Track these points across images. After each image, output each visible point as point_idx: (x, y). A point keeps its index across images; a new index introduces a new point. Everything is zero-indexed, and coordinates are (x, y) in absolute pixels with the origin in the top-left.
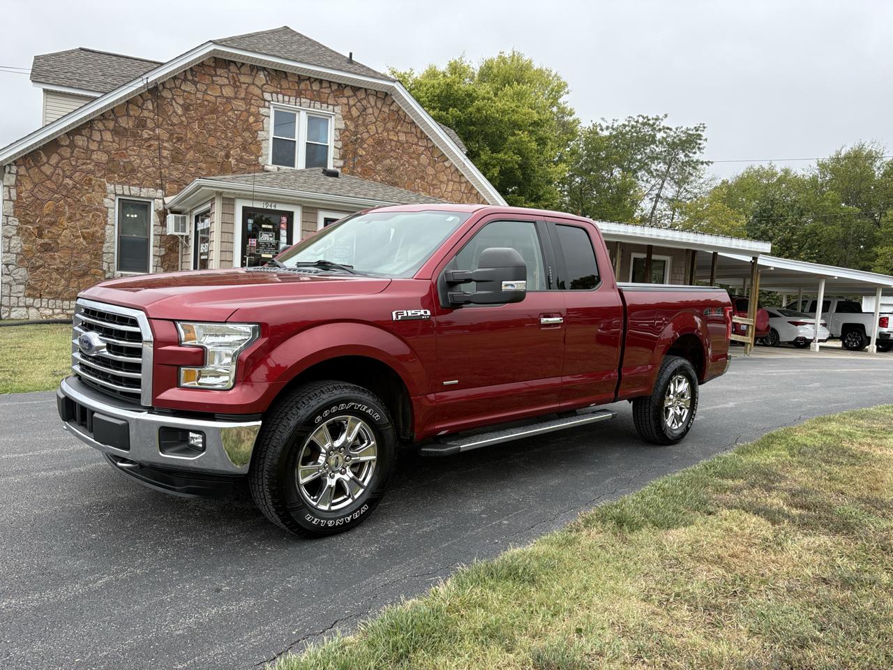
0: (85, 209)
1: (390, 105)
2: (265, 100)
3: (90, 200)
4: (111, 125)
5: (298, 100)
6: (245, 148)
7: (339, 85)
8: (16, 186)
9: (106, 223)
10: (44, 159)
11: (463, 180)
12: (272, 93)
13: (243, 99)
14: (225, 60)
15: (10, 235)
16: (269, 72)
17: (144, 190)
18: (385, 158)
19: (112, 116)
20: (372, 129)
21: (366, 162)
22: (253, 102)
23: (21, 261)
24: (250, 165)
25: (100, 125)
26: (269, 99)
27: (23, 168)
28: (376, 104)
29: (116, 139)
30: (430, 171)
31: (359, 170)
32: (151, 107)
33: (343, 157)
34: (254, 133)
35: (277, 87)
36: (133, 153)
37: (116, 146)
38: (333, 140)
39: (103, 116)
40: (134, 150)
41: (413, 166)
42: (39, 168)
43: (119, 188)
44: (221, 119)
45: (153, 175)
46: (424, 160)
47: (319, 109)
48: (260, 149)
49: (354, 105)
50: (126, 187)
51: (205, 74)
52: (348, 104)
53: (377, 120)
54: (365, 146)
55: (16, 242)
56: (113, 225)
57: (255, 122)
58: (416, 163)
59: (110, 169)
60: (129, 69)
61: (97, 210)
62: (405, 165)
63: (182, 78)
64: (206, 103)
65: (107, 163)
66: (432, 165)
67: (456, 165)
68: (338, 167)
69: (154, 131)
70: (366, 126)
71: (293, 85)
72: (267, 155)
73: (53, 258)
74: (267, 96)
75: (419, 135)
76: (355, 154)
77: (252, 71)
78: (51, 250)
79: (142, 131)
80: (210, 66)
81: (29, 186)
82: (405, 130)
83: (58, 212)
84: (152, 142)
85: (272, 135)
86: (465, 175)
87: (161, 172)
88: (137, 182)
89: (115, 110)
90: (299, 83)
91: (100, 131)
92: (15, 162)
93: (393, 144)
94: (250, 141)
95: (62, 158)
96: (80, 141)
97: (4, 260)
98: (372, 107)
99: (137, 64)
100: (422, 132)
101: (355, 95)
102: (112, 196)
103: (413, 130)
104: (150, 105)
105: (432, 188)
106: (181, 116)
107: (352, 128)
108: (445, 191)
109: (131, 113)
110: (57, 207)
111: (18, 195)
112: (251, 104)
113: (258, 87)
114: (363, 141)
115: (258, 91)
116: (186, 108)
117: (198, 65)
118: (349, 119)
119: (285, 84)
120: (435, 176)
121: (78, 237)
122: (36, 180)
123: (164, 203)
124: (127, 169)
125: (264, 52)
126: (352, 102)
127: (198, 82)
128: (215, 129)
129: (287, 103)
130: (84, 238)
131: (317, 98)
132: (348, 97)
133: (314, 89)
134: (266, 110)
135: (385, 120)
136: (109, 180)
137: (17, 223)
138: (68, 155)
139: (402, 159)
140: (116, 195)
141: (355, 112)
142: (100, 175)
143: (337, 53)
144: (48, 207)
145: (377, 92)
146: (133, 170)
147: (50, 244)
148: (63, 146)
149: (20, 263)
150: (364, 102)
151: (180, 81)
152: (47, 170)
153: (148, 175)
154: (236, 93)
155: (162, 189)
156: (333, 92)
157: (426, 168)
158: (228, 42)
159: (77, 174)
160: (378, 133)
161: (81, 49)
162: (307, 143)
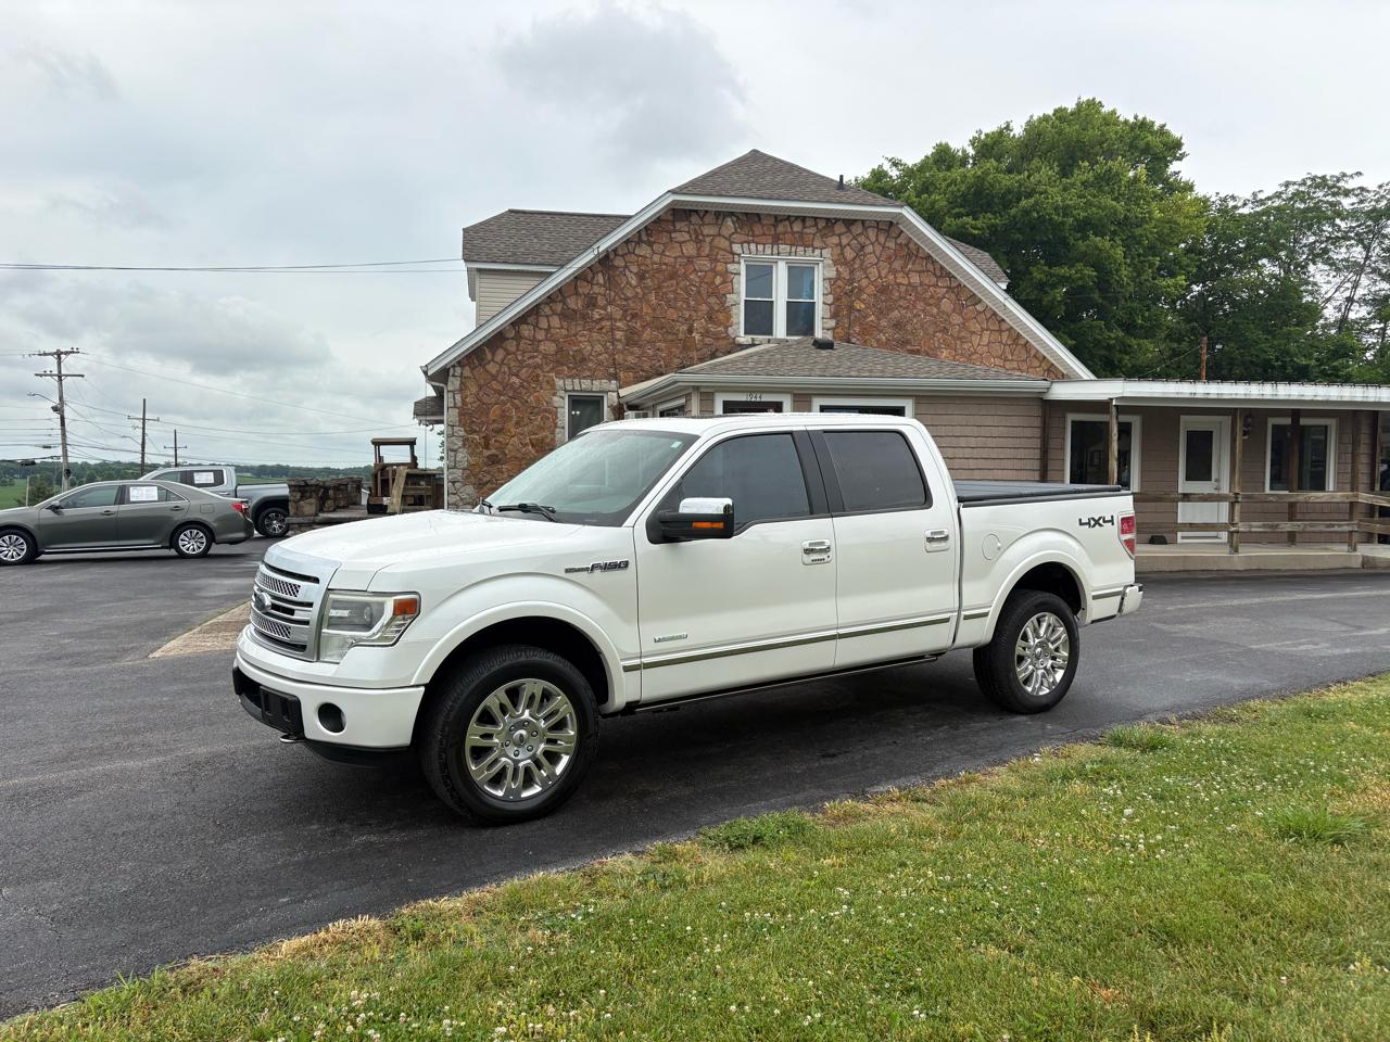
0: (535, 411)
1: (896, 238)
2: (733, 254)
3: (538, 400)
4: (559, 307)
5: (775, 247)
6: (710, 318)
7: (828, 220)
8: (461, 390)
9: (556, 427)
10: (489, 356)
11: (1004, 327)
12: (742, 244)
13: (707, 256)
14: (685, 211)
15: (456, 447)
16: (738, 218)
17: (596, 383)
18: (891, 309)
19: (560, 298)
20: (873, 272)
21: (865, 317)
22: (719, 257)
23: (468, 477)
24: (718, 339)
25: (547, 310)
26: (740, 251)
27: (467, 368)
28: (877, 240)
29: (565, 324)
30: (956, 319)
31: (857, 329)
32: (601, 281)
33: (834, 316)
34: (722, 297)
35: (748, 235)
36: (583, 339)
37: (564, 332)
38: (821, 294)
39: (550, 299)
40: (584, 336)
41: (932, 316)
42: (484, 367)
43: (568, 382)
44: (682, 284)
45: (606, 364)
46: (946, 305)
47: (802, 256)
48: (729, 317)
49: (849, 245)
50: (576, 381)
51: (661, 232)
52: (840, 244)
53: (879, 261)
54: (865, 296)
55: (463, 456)
56: (563, 428)
57: (724, 282)
58: (935, 310)
59: (558, 361)
60: (566, 229)
61: (546, 411)
62: (919, 315)
63: (636, 240)
64: (664, 267)
65: (556, 353)
66: (957, 311)
67: (993, 308)
68: (828, 329)
69: (605, 309)
70: (865, 270)
71: (768, 229)
72: (738, 323)
73: (500, 471)
74: (737, 248)
75: (938, 273)
76: (851, 308)
77: (717, 219)
78: (498, 463)
79: (592, 310)
80: (668, 221)
81: (474, 389)
82: (917, 267)
83: (505, 417)
84: (604, 323)
85: (743, 297)
86: (1007, 320)
87: (614, 359)
88: (588, 373)
89: (563, 289)
90: (775, 226)
91: (547, 316)
92: (459, 362)
93: (903, 289)
94: (716, 308)
95: (508, 353)
96: (526, 331)
97: (450, 477)
98: (872, 244)
99: (574, 222)
100: (942, 268)
101: (849, 231)
102: (562, 393)
103: (930, 267)
104: (600, 278)
105: (958, 342)
106: (635, 287)
107: (846, 275)
108: (979, 345)
109: (580, 290)
110: (504, 411)
111: (463, 401)
112: (717, 260)
113: (724, 237)
114: (861, 290)
115: (724, 243)
116: (641, 277)
117: (654, 222)
118: (842, 264)
119: (758, 229)
120: (963, 326)
121: (525, 445)
122: (482, 382)
123: (619, 397)
124: (578, 359)
125: (733, 194)
126: (845, 241)
127: (654, 242)
128: (675, 298)
129: (761, 253)
130: (533, 446)
131: (801, 241)
132: (839, 235)
133: (795, 229)
134: (736, 266)
135: (890, 258)
136: (558, 374)
137: (462, 433)
138: (514, 349)
139: (915, 307)
140: (566, 391)
141: (850, 254)
142: (548, 369)
143: (823, 177)
144: (495, 412)
145: (878, 223)
146: (584, 360)
147: (497, 456)
148: (508, 339)
149: (466, 481)
150: (862, 239)
151: (634, 244)
152: (492, 368)
153: (600, 363)
154: (699, 249)
155: (616, 379)
156: (819, 230)
157: (949, 316)
158: (690, 188)
159: (525, 370)
160: (880, 277)
161: (511, 211)
162: (788, 302)
